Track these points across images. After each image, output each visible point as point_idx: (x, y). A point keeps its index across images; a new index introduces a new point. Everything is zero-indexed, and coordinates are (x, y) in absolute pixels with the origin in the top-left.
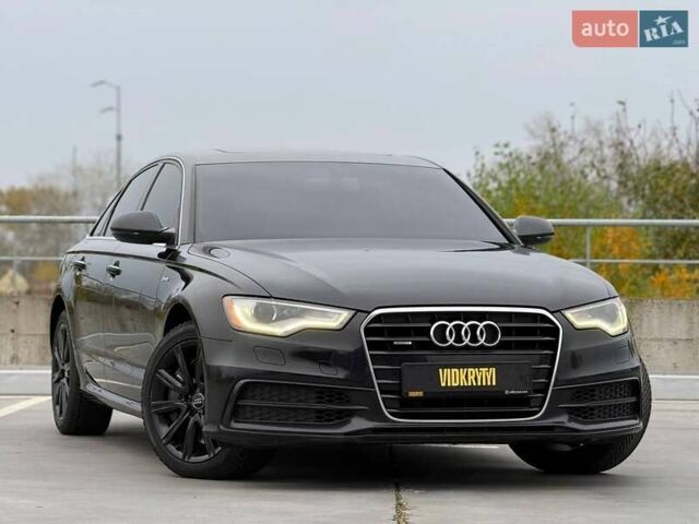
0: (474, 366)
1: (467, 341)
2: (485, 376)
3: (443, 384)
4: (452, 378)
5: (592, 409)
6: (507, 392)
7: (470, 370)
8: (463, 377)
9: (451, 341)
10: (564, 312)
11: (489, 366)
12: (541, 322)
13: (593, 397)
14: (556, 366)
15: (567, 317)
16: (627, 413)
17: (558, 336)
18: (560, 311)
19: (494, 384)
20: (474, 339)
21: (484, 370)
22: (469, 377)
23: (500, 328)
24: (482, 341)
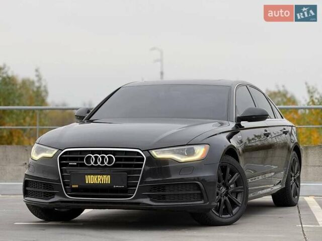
0: (100, 175)
1: (99, 163)
2: (106, 179)
3: (87, 182)
4: (91, 179)
5: (164, 195)
6: (114, 187)
8: (96, 179)
9: (92, 163)
10: (150, 151)
11: (107, 175)
12: (137, 155)
13: (164, 190)
14: (141, 175)
15: (151, 153)
16: (194, 199)
17: (143, 162)
18: (148, 150)
19: (109, 183)
20: (103, 162)
21: (105, 176)
22: (98, 179)
23: (115, 158)
24: (106, 163)
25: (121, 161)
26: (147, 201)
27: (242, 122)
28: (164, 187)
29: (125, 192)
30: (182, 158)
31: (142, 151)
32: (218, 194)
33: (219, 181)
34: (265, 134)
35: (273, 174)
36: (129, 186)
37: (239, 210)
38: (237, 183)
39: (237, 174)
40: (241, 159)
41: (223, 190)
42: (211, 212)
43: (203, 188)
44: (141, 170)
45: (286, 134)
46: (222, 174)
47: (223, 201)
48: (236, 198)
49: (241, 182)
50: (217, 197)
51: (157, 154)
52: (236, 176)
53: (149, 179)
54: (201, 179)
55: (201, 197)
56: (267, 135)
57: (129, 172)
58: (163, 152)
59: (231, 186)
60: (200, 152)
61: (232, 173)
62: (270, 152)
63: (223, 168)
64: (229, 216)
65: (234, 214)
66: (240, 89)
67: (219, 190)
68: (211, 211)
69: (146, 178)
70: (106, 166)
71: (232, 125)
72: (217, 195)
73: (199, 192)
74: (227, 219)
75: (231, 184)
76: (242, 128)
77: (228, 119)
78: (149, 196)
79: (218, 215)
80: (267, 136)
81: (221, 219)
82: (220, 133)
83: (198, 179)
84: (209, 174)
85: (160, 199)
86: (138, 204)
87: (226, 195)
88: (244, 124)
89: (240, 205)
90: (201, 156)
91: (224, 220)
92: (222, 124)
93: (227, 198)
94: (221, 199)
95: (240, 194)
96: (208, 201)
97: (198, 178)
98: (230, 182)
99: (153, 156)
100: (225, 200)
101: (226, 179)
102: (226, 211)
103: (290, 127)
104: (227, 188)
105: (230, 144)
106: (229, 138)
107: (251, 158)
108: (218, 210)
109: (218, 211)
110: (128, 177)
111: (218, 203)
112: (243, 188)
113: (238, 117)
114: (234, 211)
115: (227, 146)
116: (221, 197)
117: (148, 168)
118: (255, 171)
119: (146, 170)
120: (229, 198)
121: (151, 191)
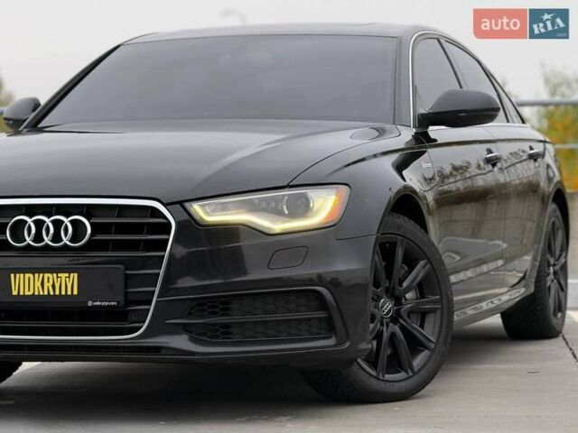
0: (52, 271)
1: (47, 240)
2: (65, 284)
3: (15, 293)
4: (26, 285)
5: (227, 326)
6: (90, 303)
7: (46, 275)
8: (38, 284)
9: (29, 240)
10: (187, 205)
11: (69, 271)
12: (152, 216)
13: (226, 311)
14: (162, 272)
15: (192, 211)
16: (310, 333)
17: (169, 233)
18: (181, 203)
19: (75, 293)
20: (57, 238)
21: (63, 275)
22: (46, 285)
23: (92, 224)
24: (66, 240)
25: (109, 232)
26: (181, 342)
27: (431, 128)
28: (227, 303)
29: (119, 318)
30: (275, 222)
31: (165, 205)
32: (373, 318)
33: (377, 284)
34: (488, 161)
35: (500, 262)
36: (128, 303)
37: (428, 360)
38: (422, 288)
39: (422, 263)
40: (432, 224)
41: (387, 306)
42: (355, 367)
43: (334, 304)
44: (164, 256)
45: (535, 160)
46: (384, 264)
47: (386, 336)
48: (422, 326)
49: (434, 285)
50: (372, 325)
51: (206, 213)
52: (420, 270)
53: (187, 282)
54: (328, 278)
55: (329, 328)
56: (493, 162)
57: (130, 264)
58: (224, 208)
59: (408, 296)
60: (324, 206)
61: (410, 262)
62: (493, 207)
63: (386, 250)
64: (402, 375)
65: (416, 369)
66: (423, 45)
67: (376, 307)
68: (355, 365)
69: (179, 278)
70: (66, 247)
71: (407, 135)
72: (372, 321)
73: (322, 314)
74: (396, 385)
75: (408, 290)
76: (432, 143)
77: (396, 120)
78: (186, 329)
79: (374, 373)
80: (494, 165)
81: (382, 384)
82: (375, 156)
83: (320, 280)
84: (351, 264)
85: (218, 337)
86: (157, 349)
87: (395, 319)
88: (436, 132)
89: (433, 346)
90: (328, 217)
91: (389, 388)
92: (381, 132)
93: (397, 329)
94: (382, 332)
95: (432, 315)
96: (348, 338)
97: (320, 277)
98: (405, 284)
99: (197, 218)
100: (393, 335)
101: (396, 278)
102: (396, 364)
103: (541, 144)
104: (398, 301)
105: (403, 183)
106: (400, 167)
107: (450, 221)
108: (373, 360)
109: (374, 365)
110: (127, 277)
111: (375, 343)
112: (440, 301)
113: (422, 115)
114: (418, 362)
115: (395, 190)
116: (382, 324)
117: (182, 251)
118: (463, 256)
119: (178, 256)
120: (403, 328)
121: (190, 315)
